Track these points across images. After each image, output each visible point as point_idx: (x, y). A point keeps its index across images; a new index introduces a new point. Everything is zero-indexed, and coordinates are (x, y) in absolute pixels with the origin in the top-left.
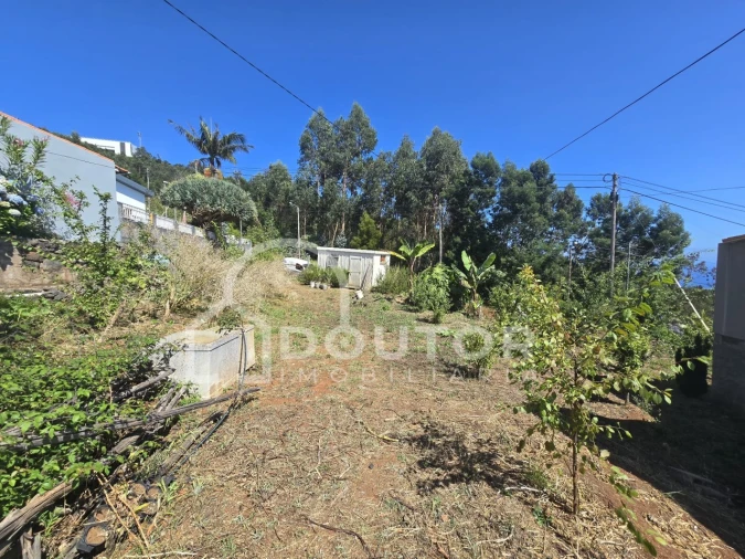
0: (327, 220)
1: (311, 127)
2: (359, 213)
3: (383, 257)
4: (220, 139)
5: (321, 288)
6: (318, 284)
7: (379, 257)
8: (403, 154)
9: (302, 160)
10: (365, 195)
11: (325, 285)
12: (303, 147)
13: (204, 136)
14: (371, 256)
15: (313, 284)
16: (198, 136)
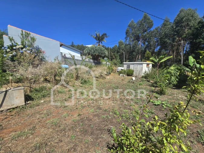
0: (134, 55)
1: (129, 26)
2: (145, 51)
3: (148, 65)
4: (100, 36)
5: (123, 76)
6: (122, 75)
7: (146, 65)
8: (164, 25)
9: (126, 37)
10: (148, 45)
11: (124, 75)
12: (127, 33)
13: (97, 36)
14: (142, 64)
15: (121, 75)
16: (95, 36)
